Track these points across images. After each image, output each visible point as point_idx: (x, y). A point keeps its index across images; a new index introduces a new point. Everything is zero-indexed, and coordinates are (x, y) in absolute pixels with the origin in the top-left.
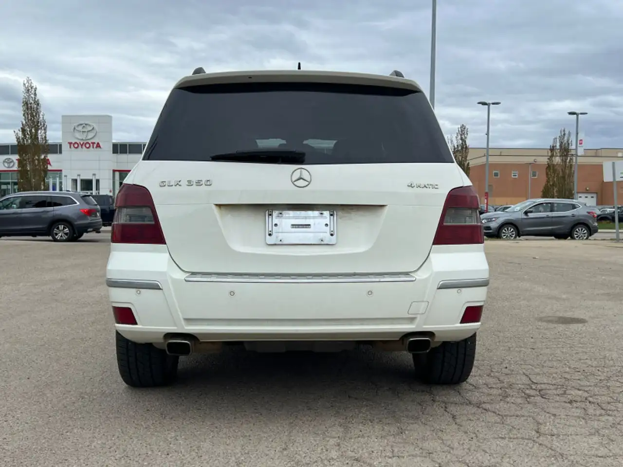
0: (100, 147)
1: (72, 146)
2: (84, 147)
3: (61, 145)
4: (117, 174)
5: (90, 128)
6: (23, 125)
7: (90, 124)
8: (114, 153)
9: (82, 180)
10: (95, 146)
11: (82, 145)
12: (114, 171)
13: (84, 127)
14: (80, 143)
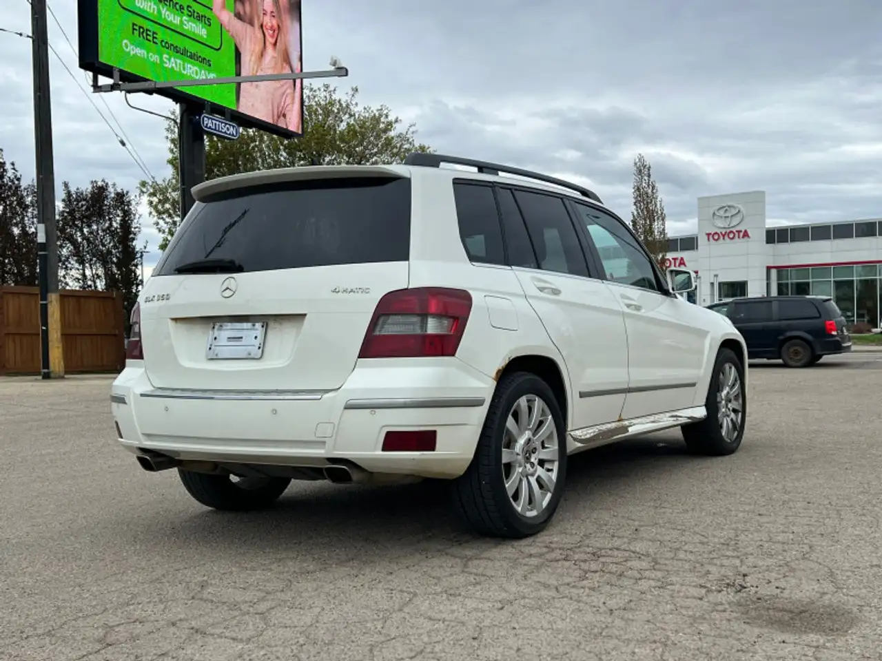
0: (748, 236)
1: (711, 237)
2: (726, 237)
3: (697, 238)
4: (774, 273)
5: (734, 212)
6: (634, 216)
7: (736, 205)
8: (767, 243)
9: (720, 284)
10: (741, 234)
11: (724, 236)
12: (769, 268)
13: (726, 210)
14: (721, 233)
